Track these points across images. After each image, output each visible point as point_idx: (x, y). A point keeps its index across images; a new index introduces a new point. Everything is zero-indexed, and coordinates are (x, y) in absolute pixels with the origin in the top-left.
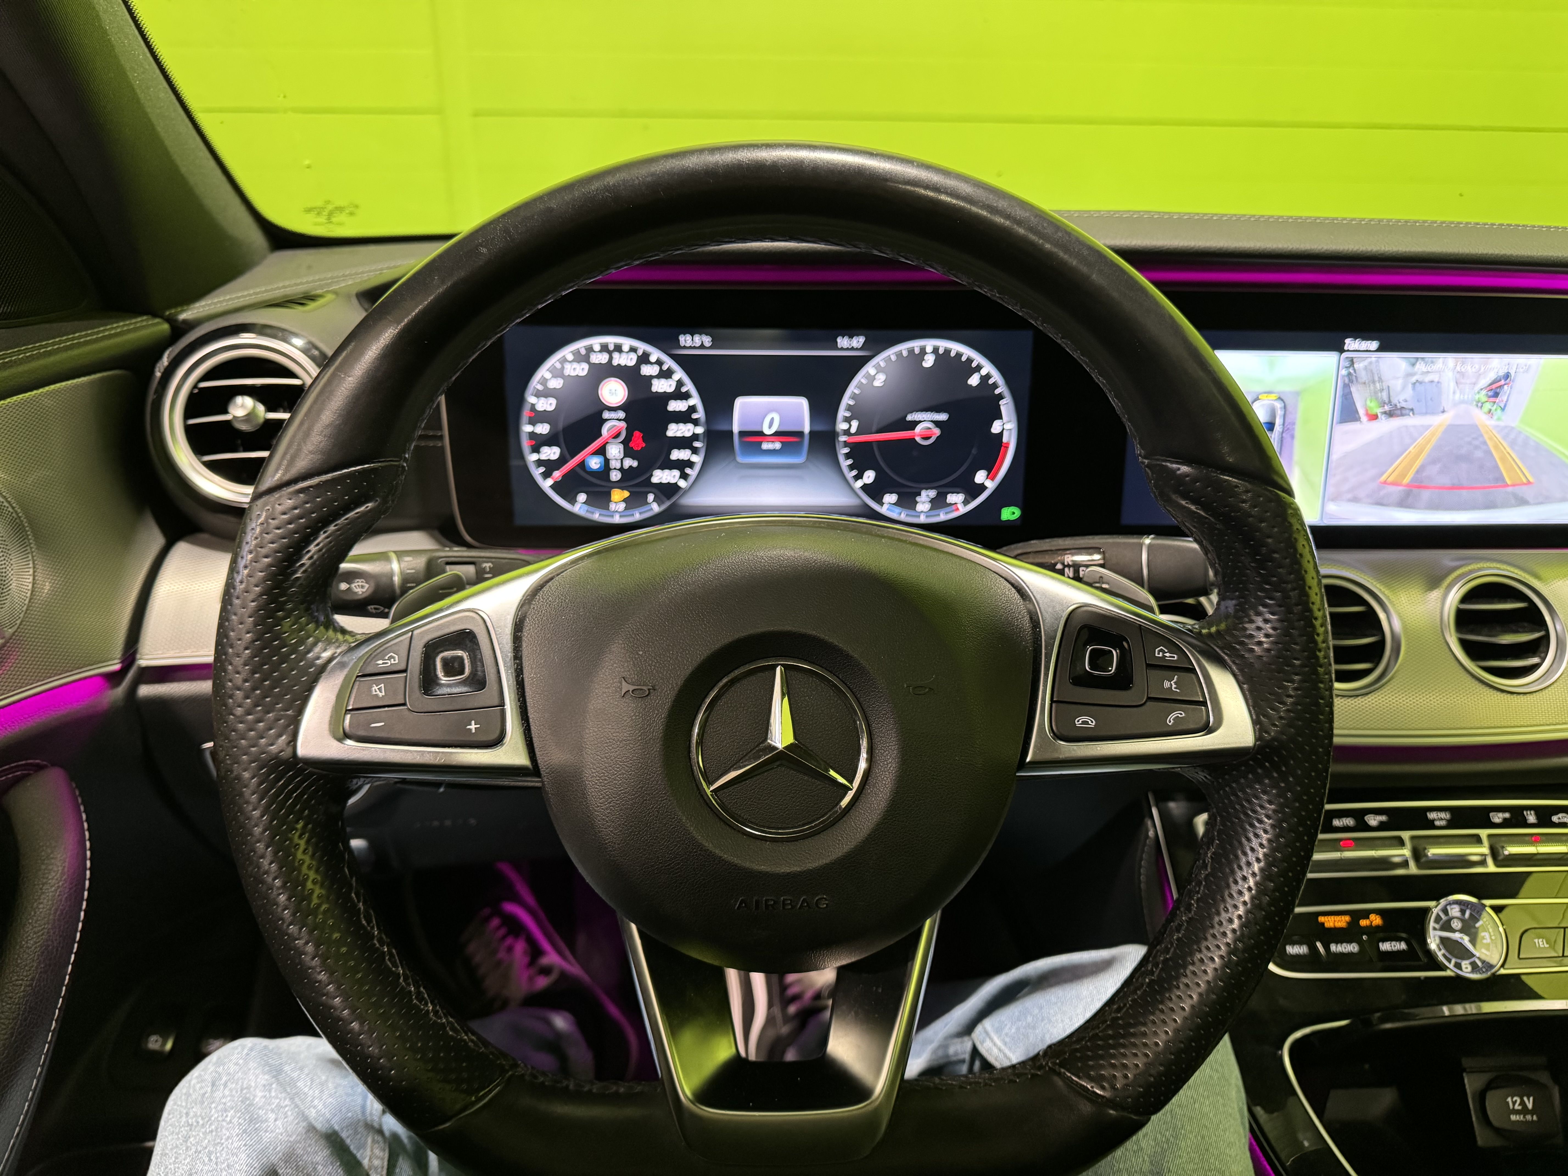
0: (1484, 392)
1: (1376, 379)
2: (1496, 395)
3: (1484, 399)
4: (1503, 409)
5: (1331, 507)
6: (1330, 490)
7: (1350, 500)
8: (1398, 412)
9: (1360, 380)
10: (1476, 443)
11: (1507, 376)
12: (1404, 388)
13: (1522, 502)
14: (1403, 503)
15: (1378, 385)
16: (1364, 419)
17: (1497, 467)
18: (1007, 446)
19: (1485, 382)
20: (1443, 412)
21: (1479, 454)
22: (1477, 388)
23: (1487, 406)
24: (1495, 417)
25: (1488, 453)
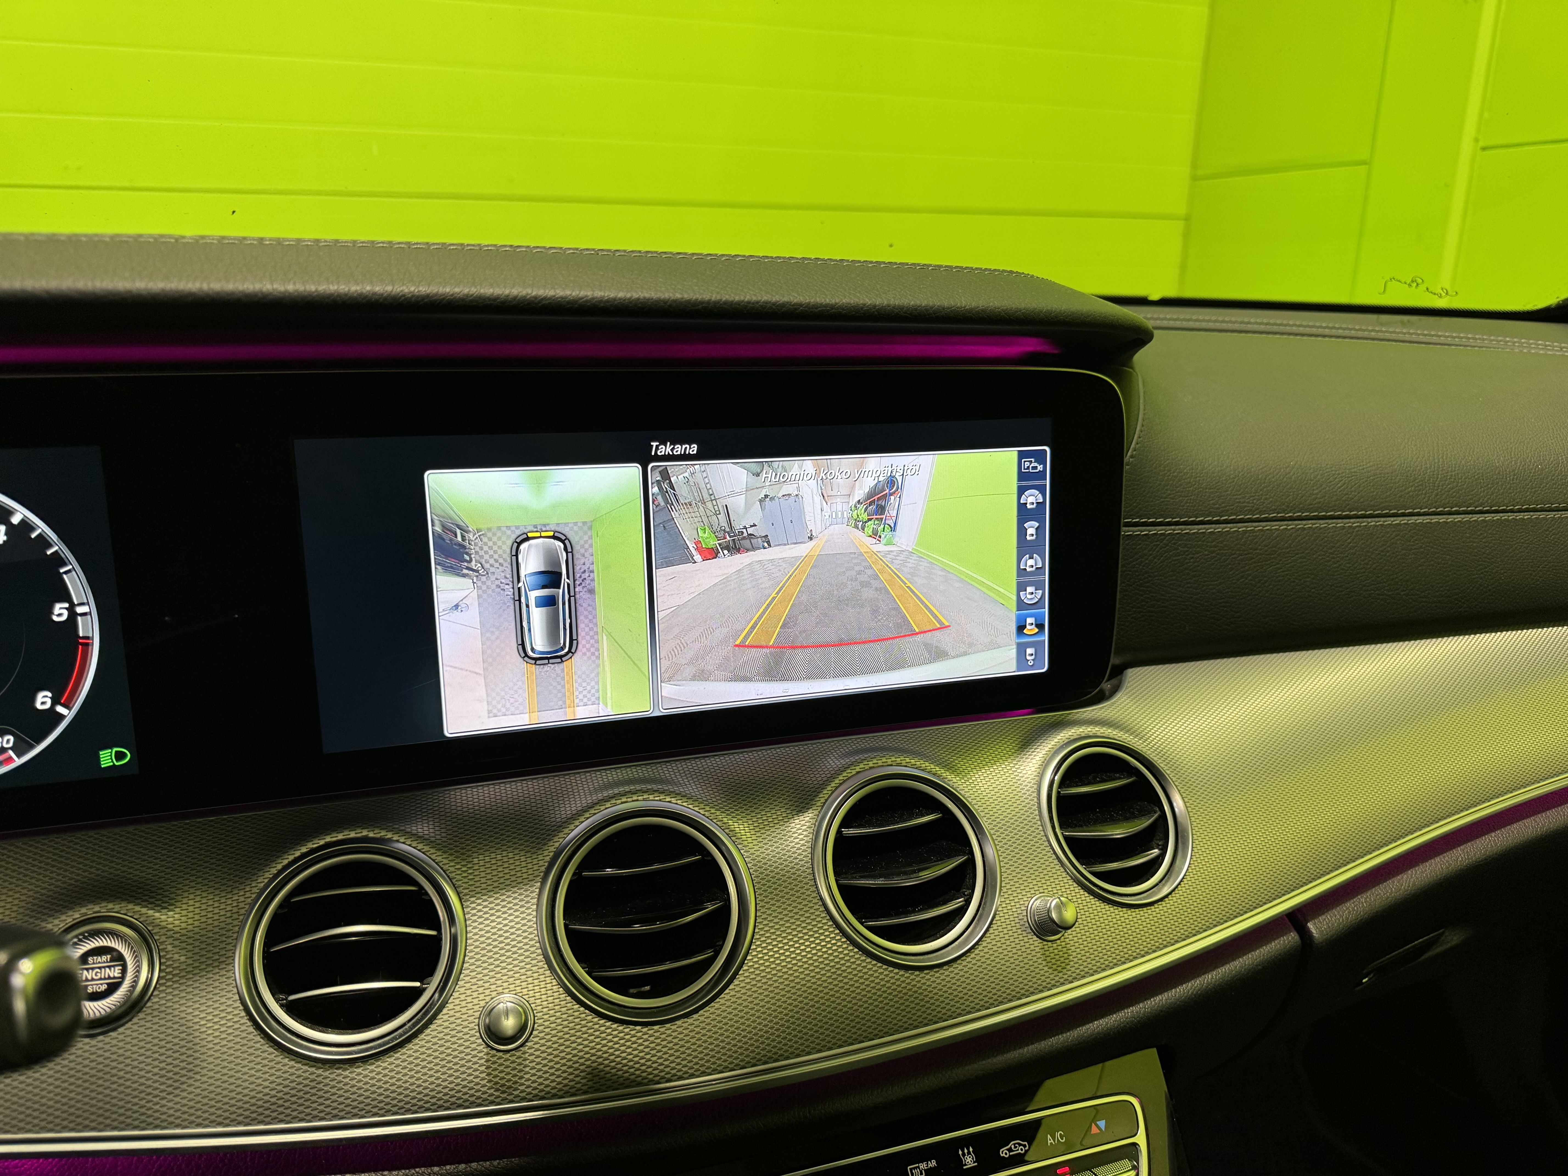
0: (862, 507)
1: (706, 496)
2: (881, 510)
3: (865, 517)
4: (893, 529)
5: (667, 690)
6: (663, 664)
7: (694, 678)
8: (746, 543)
9: (682, 501)
10: (863, 578)
11: (891, 482)
12: (748, 506)
13: (938, 655)
14: (771, 674)
15: (709, 505)
16: (697, 557)
17: (898, 609)
18: (86, 643)
19: (860, 493)
20: (811, 538)
21: (868, 594)
22: (853, 502)
23: (869, 529)
24: (883, 541)
25: (883, 590)
